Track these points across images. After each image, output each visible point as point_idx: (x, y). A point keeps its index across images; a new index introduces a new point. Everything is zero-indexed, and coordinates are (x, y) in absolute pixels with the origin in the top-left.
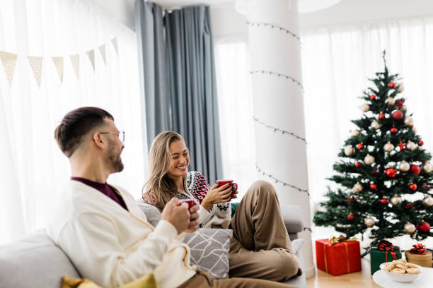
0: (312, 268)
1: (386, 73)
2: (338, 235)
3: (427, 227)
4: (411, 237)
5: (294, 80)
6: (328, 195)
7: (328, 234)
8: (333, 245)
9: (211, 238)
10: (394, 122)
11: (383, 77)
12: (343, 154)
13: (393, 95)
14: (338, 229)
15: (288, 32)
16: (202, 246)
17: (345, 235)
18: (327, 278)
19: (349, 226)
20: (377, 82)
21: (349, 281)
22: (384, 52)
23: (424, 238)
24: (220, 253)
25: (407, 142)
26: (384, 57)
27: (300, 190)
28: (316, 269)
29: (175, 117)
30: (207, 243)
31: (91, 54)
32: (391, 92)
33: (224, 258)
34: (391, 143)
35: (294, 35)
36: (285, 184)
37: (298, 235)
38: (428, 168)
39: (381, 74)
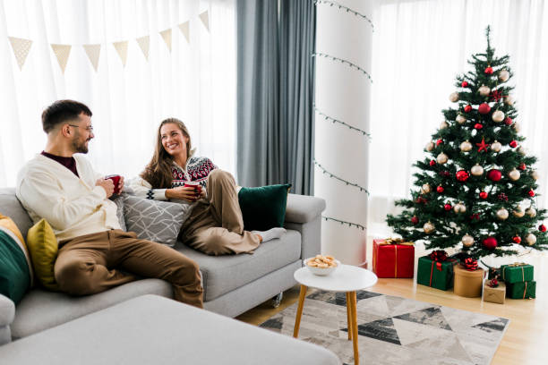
1: (490, 53)
3: (493, 244)
9: (164, 210)
10: (479, 117)
14: (400, 232)
16: (154, 216)
17: (401, 238)
19: (411, 229)
20: (479, 64)
22: (488, 29)
24: (169, 223)
25: (492, 142)
27: (348, 183)
30: (159, 213)
33: (172, 227)
35: (356, 13)
36: (332, 176)
37: (304, 226)
38: (515, 175)
39: (483, 55)
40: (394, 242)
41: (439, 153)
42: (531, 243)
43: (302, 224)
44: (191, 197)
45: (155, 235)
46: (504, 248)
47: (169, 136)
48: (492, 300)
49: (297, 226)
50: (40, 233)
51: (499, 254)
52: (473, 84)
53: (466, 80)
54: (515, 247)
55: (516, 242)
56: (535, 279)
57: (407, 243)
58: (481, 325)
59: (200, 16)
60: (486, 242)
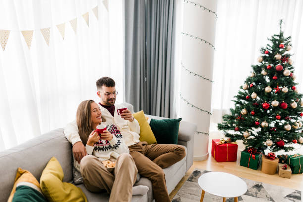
0: (206, 154)
1: (281, 35)
3: (282, 143)
5: (206, 42)
8: (219, 144)
10: (276, 73)
11: (278, 38)
12: (241, 87)
13: (282, 53)
15: (205, 9)
20: (274, 40)
21: (223, 167)
22: (281, 21)
23: (278, 150)
25: (283, 86)
26: (281, 24)
27: (202, 111)
28: (211, 155)
32: (281, 50)
35: (210, 11)
36: (192, 106)
37: (187, 142)
38: (294, 105)
39: (278, 36)
40: (226, 142)
41: (253, 92)
42: (301, 142)
43: (186, 141)
48: (284, 176)
49: (183, 142)
51: (286, 149)
52: (271, 52)
53: (267, 50)
54: (293, 145)
55: (294, 143)
57: (233, 143)
58: (287, 196)
59: (104, 2)
60: (279, 143)
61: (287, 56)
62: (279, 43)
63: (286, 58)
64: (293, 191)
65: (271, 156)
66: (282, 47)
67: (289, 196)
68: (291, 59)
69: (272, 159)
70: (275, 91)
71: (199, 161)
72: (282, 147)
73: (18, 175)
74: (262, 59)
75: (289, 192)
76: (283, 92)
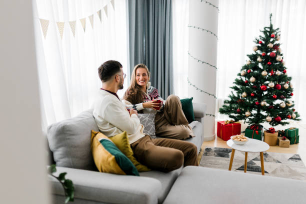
0: (214, 135)
1: (271, 28)
2: (230, 119)
3: (279, 119)
4: (270, 124)
5: (212, 33)
6: (230, 96)
7: (225, 118)
8: (226, 125)
11: (269, 30)
12: (240, 75)
13: (273, 42)
14: (231, 117)
15: (210, 4)
17: (234, 120)
18: (221, 142)
19: (236, 115)
20: (265, 32)
22: (271, 15)
23: (276, 125)
24: (152, 124)
25: (276, 70)
26: (271, 18)
28: (216, 136)
29: (147, 44)
30: (146, 120)
31: (100, 12)
32: (272, 40)
33: (153, 127)
34: (266, 71)
35: (214, 6)
36: (201, 91)
38: (286, 86)
39: (268, 28)
40: (231, 122)
41: (251, 77)
42: (294, 118)
43: (200, 118)
44: (156, 106)
45: (149, 132)
46: (283, 121)
47: (141, 76)
48: (284, 146)
50: (125, 140)
51: (283, 124)
52: (263, 42)
53: (260, 40)
54: (288, 120)
55: (288, 118)
56: (299, 135)
57: (236, 122)
58: (290, 159)
59: (111, 2)
60: (276, 119)
61: (278, 45)
62: (270, 34)
63: (276, 47)
64: (293, 155)
65: (272, 130)
66: (273, 37)
67: (291, 158)
68: (281, 47)
69: (273, 133)
70: (270, 74)
71: (209, 141)
72: (279, 123)
73: (93, 135)
74: (256, 48)
75: (291, 156)
76: (276, 75)
